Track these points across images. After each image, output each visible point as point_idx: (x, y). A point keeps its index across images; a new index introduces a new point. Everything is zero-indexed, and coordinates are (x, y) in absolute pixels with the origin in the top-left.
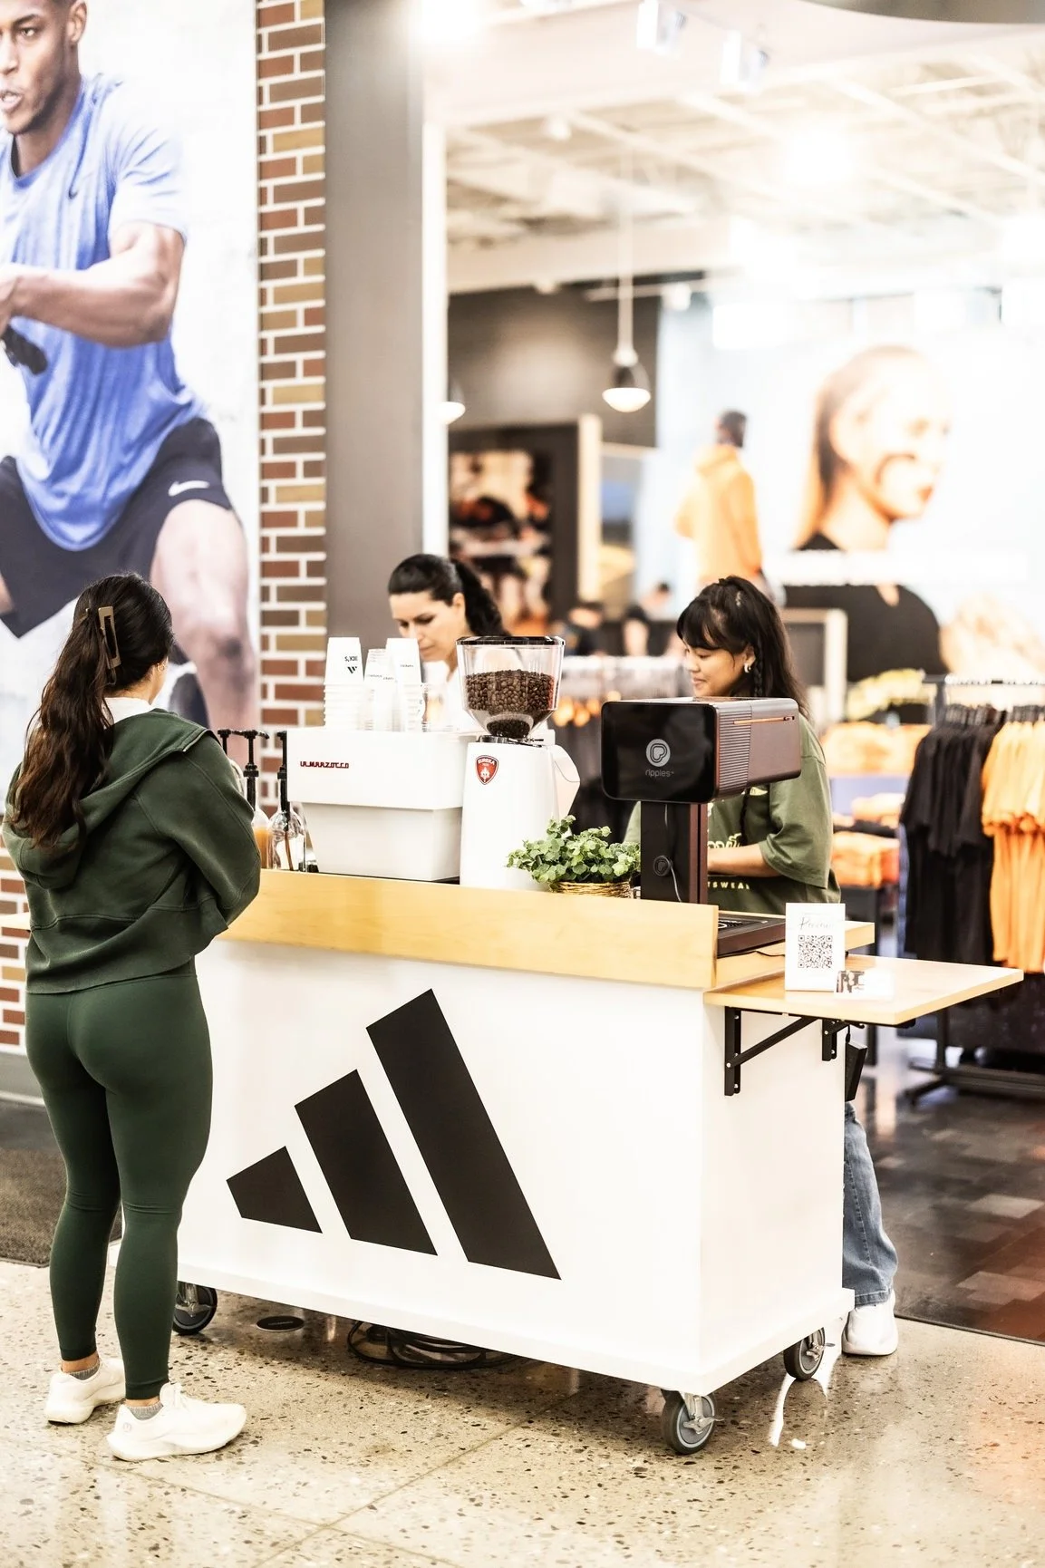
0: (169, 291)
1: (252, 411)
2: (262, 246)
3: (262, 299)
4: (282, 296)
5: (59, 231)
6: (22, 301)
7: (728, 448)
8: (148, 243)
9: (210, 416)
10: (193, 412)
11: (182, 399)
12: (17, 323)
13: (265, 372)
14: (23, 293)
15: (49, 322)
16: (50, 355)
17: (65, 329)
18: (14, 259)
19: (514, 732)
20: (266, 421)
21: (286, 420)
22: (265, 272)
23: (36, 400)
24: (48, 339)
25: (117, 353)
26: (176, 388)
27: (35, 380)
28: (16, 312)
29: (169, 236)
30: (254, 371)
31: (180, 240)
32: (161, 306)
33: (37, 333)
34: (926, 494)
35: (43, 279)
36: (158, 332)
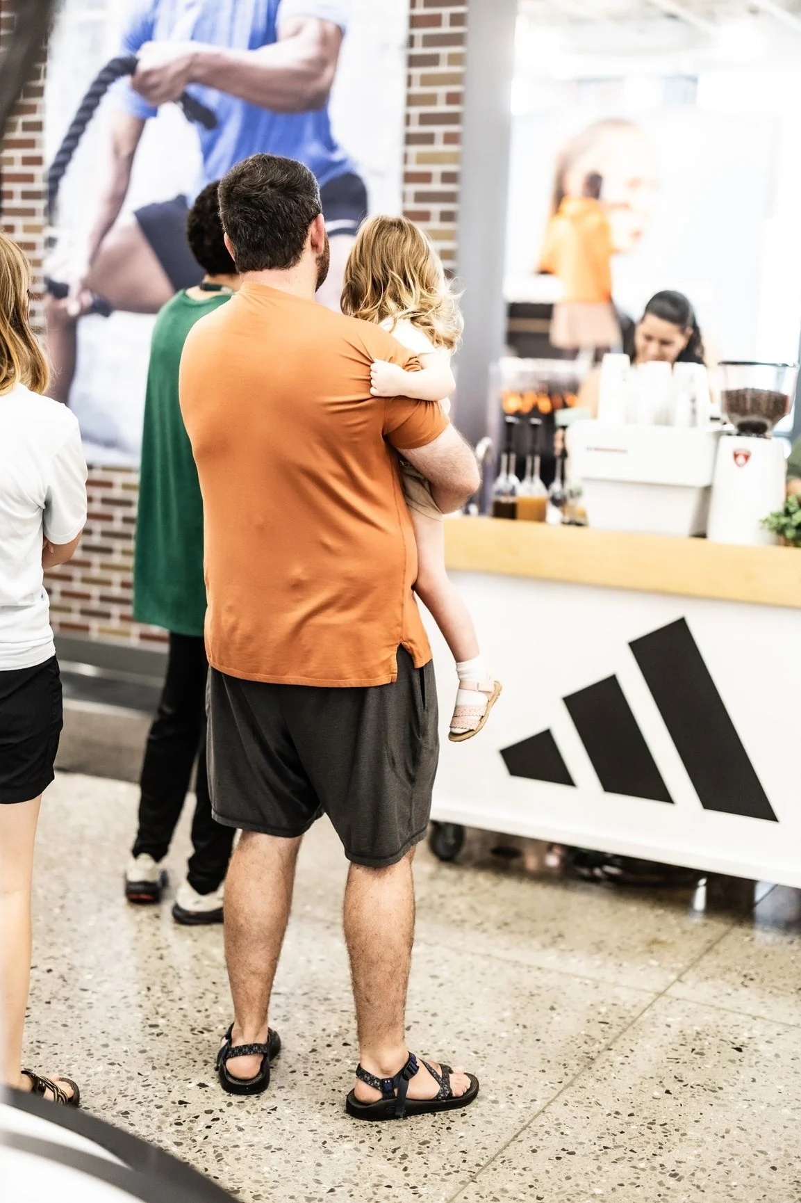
0: (328, 72)
1: (397, 170)
2: (411, 41)
3: (409, 82)
4: (426, 81)
5: (232, 19)
6: (198, 72)
7: (592, 201)
8: (312, 32)
9: (362, 172)
10: (346, 168)
11: (337, 157)
12: (193, 90)
13: (410, 139)
14: (200, 65)
15: (222, 89)
16: (221, 115)
17: (237, 96)
18: (193, 38)
19: (758, 430)
20: (409, 178)
21: (426, 178)
22: (413, 61)
23: (207, 150)
24: (221, 103)
25: (281, 118)
26: (331, 146)
27: (208, 135)
28: (193, 80)
29: (331, 29)
30: (400, 138)
31: (340, 32)
32: (320, 84)
33: (211, 98)
34: (637, 235)
35: (217, 56)
36: (318, 103)
